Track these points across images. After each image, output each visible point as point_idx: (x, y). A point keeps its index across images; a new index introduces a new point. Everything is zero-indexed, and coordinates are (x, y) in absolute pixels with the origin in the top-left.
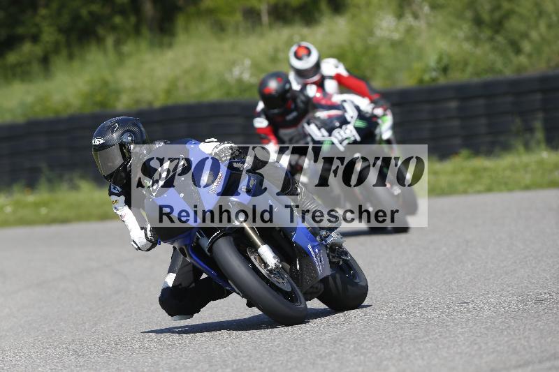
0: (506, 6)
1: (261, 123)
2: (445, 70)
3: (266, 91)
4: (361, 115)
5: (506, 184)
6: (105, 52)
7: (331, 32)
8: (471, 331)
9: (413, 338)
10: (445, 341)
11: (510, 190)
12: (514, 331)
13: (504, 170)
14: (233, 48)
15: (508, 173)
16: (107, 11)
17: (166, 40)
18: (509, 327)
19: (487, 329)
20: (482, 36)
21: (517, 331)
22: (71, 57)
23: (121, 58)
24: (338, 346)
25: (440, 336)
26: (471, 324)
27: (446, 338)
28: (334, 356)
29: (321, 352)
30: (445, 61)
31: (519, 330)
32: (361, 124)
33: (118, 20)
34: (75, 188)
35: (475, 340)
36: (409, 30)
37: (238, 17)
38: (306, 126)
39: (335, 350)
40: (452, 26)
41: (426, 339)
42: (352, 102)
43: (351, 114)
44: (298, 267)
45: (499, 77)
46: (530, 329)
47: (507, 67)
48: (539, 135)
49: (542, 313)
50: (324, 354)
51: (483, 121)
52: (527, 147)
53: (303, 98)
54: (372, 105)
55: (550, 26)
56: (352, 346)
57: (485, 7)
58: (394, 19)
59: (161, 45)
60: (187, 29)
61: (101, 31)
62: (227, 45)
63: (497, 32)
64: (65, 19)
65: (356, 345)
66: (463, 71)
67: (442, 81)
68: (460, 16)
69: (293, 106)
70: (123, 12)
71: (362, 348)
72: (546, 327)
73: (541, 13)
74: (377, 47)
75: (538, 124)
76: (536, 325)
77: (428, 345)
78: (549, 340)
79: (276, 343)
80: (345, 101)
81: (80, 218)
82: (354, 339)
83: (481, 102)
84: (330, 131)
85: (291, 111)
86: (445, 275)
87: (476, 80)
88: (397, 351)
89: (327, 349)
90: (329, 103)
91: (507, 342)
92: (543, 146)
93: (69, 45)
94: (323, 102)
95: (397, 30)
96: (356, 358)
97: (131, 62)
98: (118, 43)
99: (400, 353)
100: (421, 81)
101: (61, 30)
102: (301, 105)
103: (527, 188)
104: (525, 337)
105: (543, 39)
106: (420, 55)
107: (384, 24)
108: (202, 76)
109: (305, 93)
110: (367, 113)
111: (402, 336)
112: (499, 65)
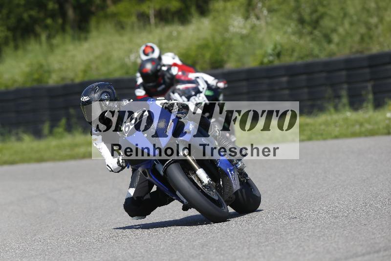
0: (321, 9)
1: (140, 92)
2: (279, 55)
3: (144, 71)
4: (209, 87)
5: (322, 135)
6: (40, 43)
7: (199, 29)
8: (298, 238)
9: (257, 243)
10: (279, 245)
11: (325, 139)
12: (327, 237)
13: (320, 125)
14: (131, 41)
15: (323, 127)
16: (42, 15)
17: (83, 35)
18: (324, 235)
19: (309, 236)
20: (304, 31)
21: (330, 238)
22: (16, 48)
23: (52, 48)
24: (205, 249)
25: (276, 241)
26: (297, 233)
27: (280, 242)
28: (202, 256)
29: (193, 253)
30: (279, 48)
31: (331, 237)
32: (209, 93)
33: (49, 21)
34: (19, 139)
35: (300, 244)
36: (253, 27)
37: (134, 19)
38: (171, 94)
39: (203, 252)
40: (283, 24)
41: (267, 243)
42: (203, 78)
43: (202, 86)
44: (221, 183)
45: (317, 60)
46: (338, 236)
47: (322, 53)
48: (345, 100)
49: (347, 224)
50: (195, 255)
51: (306, 90)
52: (336, 109)
53: (168, 75)
54: (216, 81)
55: (352, 24)
56: (215, 249)
57: (306, 11)
58: (243, 19)
59: (79, 39)
60: (97, 28)
61: (38, 29)
62: (125, 39)
63: (315, 28)
64: (12, 21)
65: (217, 248)
66: (291, 55)
67: (277, 63)
68: (289, 17)
69: (162, 81)
70: (53, 16)
71: (222, 250)
72: (350, 234)
73: (345, 15)
74: (231, 39)
75: (344, 93)
76: (343, 233)
77: (268, 248)
78: (352, 243)
79: (162, 247)
80: (198, 77)
81: (23, 161)
82: (216, 244)
83: (304, 77)
84: (188, 98)
85: (161, 85)
86: (279, 199)
87: (300, 62)
88: (246, 252)
89: (197, 251)
90: (186, 79)
91: (323, 245)
92: (347, 108)
93: (15, 39)
94: (183, 78)
95: (245, 27)
96: (217, 258)
97: (58, 51)
98: (49, 37)
99: (248, 254)
100: (262, 63)
101: (9, 29)
102: (167, 80)
103: (336, 137)
104: (335, 242)
105: (347, 33)
106: (261, 45)
107: (236, 23)
108: (109, 60)
109: (170, 72)
110: (213, 85)
111: (249, 242)
112: (316, 51)
